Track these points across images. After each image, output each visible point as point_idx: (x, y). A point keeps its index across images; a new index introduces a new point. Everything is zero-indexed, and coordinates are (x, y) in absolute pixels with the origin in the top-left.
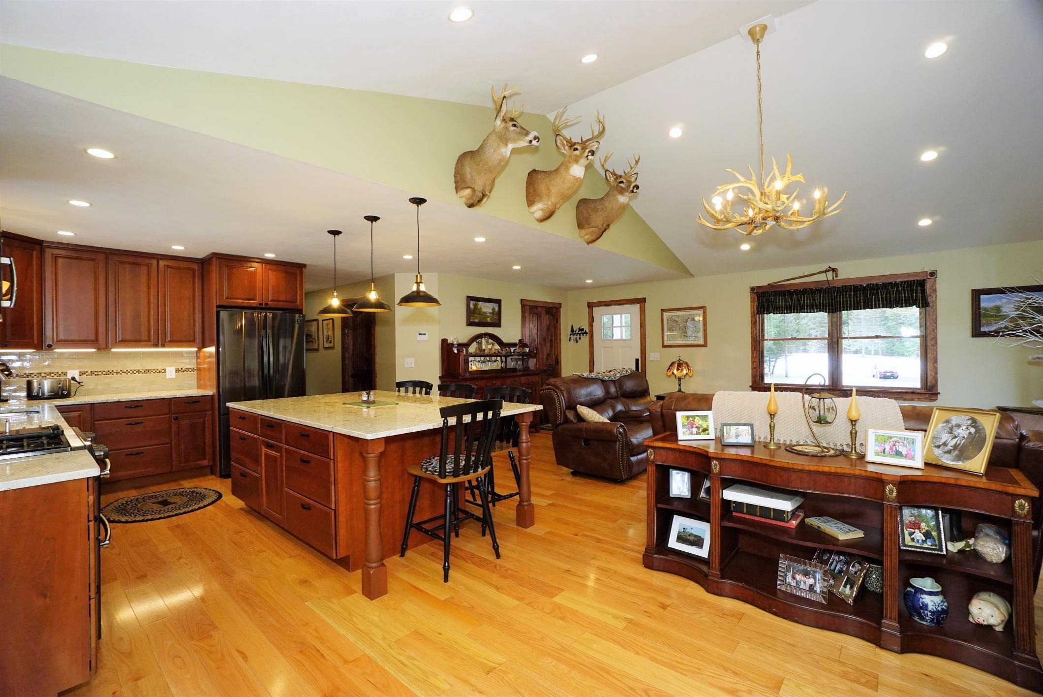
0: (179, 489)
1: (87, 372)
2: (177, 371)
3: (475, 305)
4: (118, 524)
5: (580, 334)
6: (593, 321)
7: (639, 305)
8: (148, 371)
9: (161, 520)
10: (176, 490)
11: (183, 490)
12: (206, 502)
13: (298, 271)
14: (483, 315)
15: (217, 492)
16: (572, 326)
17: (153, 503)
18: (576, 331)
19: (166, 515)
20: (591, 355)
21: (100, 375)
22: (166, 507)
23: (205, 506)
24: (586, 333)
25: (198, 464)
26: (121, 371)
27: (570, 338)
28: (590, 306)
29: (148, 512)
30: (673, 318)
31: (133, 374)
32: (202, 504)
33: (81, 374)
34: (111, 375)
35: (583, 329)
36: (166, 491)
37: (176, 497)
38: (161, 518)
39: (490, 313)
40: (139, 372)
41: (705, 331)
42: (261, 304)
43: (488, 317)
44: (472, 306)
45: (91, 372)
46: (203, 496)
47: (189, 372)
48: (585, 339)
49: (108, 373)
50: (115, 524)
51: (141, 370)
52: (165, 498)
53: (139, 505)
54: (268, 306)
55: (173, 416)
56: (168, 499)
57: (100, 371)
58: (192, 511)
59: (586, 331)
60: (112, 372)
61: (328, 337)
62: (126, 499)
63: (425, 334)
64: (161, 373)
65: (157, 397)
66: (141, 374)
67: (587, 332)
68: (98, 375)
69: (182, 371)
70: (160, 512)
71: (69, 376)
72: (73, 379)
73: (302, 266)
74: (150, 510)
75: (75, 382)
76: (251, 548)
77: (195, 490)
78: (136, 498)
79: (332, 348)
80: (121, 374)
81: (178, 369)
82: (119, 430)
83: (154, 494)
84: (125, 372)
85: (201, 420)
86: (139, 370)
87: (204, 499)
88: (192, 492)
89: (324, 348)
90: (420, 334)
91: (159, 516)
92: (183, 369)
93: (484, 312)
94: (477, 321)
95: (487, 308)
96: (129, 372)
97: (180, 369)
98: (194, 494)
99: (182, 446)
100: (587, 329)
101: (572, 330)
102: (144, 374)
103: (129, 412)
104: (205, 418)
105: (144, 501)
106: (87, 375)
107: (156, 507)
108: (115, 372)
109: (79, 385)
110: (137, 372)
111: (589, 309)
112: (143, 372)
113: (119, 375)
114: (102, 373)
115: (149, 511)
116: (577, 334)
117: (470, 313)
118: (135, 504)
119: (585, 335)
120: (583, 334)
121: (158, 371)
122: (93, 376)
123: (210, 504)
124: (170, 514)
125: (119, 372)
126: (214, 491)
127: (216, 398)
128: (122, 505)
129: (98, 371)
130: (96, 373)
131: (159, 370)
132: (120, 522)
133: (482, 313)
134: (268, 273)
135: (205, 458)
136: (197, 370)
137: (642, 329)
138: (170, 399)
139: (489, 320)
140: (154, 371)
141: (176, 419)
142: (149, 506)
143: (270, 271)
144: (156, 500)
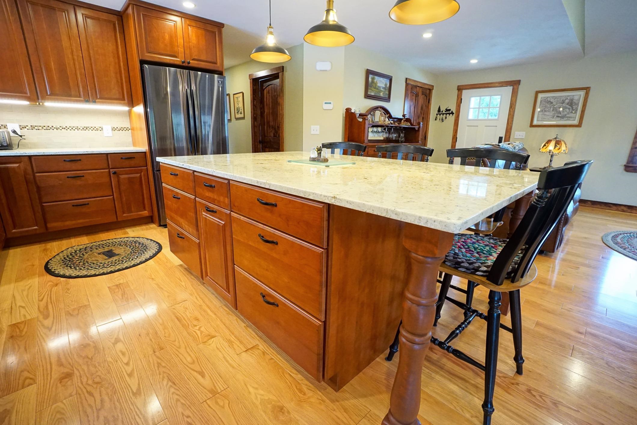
0: (124, 238)
1: (27, 126)
2: (114, 129)
3: (373, 79)
4: (62, 279)
5: (446, 114)
6: (461, 103)
7: (512, 87)
8: (87, 129)
9: (104, 276)
10: (121, 239)
11: (127, 239)
12: (147, 255)
13: (216, 30)
14: (377, 89)
15: (157, 243)
16: (439, 107)
17: (99, 254)
18: (442, 112)
19: (109, 270)
20: (455, 133)
21: (41, 130)
22: (110, 260)
23: (147, 260)
24: (452, 113)
25: (141, 215)
26: (60, 127)
27: (436, 117)
28: (460, 89)
29: (92, 265)
30: (548, 99)
31: (72, 131)
32: (143, 258)
33: (22, 128)
34: (51, 130)
35: (450, 110)
36: (112, 239)
37: (121, 247)
38: (103, 274)
39: (383, 88)
40: (78, 128)
41: (583, 112)
42: (183, 62)
43: (381, 91)
44: (370, 79)
45: (31, 126)
46: (145, 248)
47: (124, 131)
48: (451, 119)
49: (48, 128)
50: (59, 278)
51: (79, 127)
52: (110, 248)
53: (86, 256)
54: (190, 65)
55: (111, 170)
56: (113, 249)
57: (40, 126)
58: (134, 266)
59: (452, 112)
60: (52, 128)
61: (238, 110)
62: (75, 248)
63: (330, 103)
64: (99, 131)
65: (93, 152)
66: (80, 131)
67: (454, 112)
68: (39, 129)
69: (117, 129)
70: (103, 265)
71: (10, 129)
72: (14, 132)
73: (220, 26)
74: (95, 262)
75: (17, 135)
76: (197, 328)
77: (138, 239)
78: (85, 246)
79: (243, 118)
80: (61, 130)
81: (114, 128)
82: (61, 182)
83: (102, 243)
84: (65, 128)
85: (139, 175)
86: (77, 127)
87: (146, 251)
88: (135, 242)
89: (235, 118)
90: (326, 103)
91: (102, 272)
92: (119, 128)
93: (379, 87)
94: (373, 94)
95: (381, 83)
96: (68, 128)
97: (116, 128)
98: (137, 245)
99: (124, 199)
100: (454, 109)
101: (439, 110)
102: (83, 131)
103: (68, 165)
104: (141, 173)
105: (91, 251)
106: (28, 129)
107: (102, 259)
108: (55, 128)
109: (21, 138)
110: (76, 128)
111: (458, 91)
112: (81, 129)
113: (59, 130)
114: (42, 128)
115: (94, 264)
116: (443, 114)
117: (367, 86)
118: (83, 254)
119: (451, 115)
120: (449, 114)
121: (95, 129)
122: (34, 130)
123: (151, 258)
124: (113, 269)
125: (59, 128)
126: (154, 241)
127: (148, 155)
128: (71, 254)
129: (38, 126)
130: (36, 128)
131: (97, 128)
132: (64, 276)
133: (377, 87)
134: (188, 29)
135: (144, 209)
136: (131, 129)
137: (511, 110)
138: (107, 154)
139: (381, 94)
140: (92, 129)
141: (115, 173)
142: (96, 257)
143: (189, 27)
144: (101, 250)
